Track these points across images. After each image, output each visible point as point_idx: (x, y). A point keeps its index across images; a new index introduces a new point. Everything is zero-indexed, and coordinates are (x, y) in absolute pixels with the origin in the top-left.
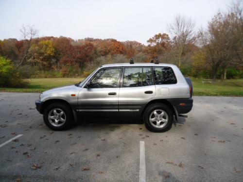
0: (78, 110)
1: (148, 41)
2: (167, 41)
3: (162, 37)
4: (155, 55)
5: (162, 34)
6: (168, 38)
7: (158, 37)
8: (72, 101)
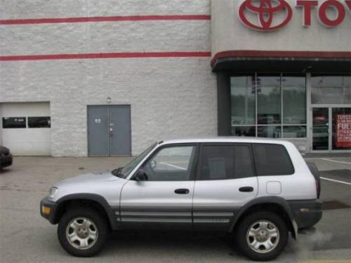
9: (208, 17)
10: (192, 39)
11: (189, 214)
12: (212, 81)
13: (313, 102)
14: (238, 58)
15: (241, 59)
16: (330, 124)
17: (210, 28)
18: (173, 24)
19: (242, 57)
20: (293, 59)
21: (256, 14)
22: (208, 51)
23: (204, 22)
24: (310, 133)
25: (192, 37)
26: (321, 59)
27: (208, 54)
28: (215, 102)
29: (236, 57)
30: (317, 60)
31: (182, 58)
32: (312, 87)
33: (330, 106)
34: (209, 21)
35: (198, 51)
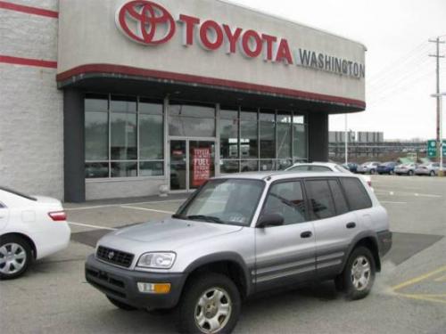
9: (55, 15)
10: (33, 41)
11: (313, 260)
12: (57, 102)
13: (171, 134)
14: (113, 75)
15: (116, 76)
16: (187, 160)
17: (57, 30)
18: (6, 15)
19: (118, 73)
20: (172, 82)
21: (136, 22)
22: (54, 60)
23: (49, 19)
24: (168, 171)
25: (32, 38)
26: (200, 85)
27: (54, 65)
28: (60, 131)
29: (111, 73)
30: (195, 85)
31: (17, 66)
32: (171, 116)
33: (188, 139)
34: (55, 20)
35: (40, 59)
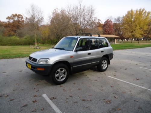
0: (73, 67)
1: (7, 18)
2: (22, 20)
3: (18, 17)
4: (14, 29)
5: (18, 14)
6: (22, 18)
7: (14, 16)
8: (70, 61)
